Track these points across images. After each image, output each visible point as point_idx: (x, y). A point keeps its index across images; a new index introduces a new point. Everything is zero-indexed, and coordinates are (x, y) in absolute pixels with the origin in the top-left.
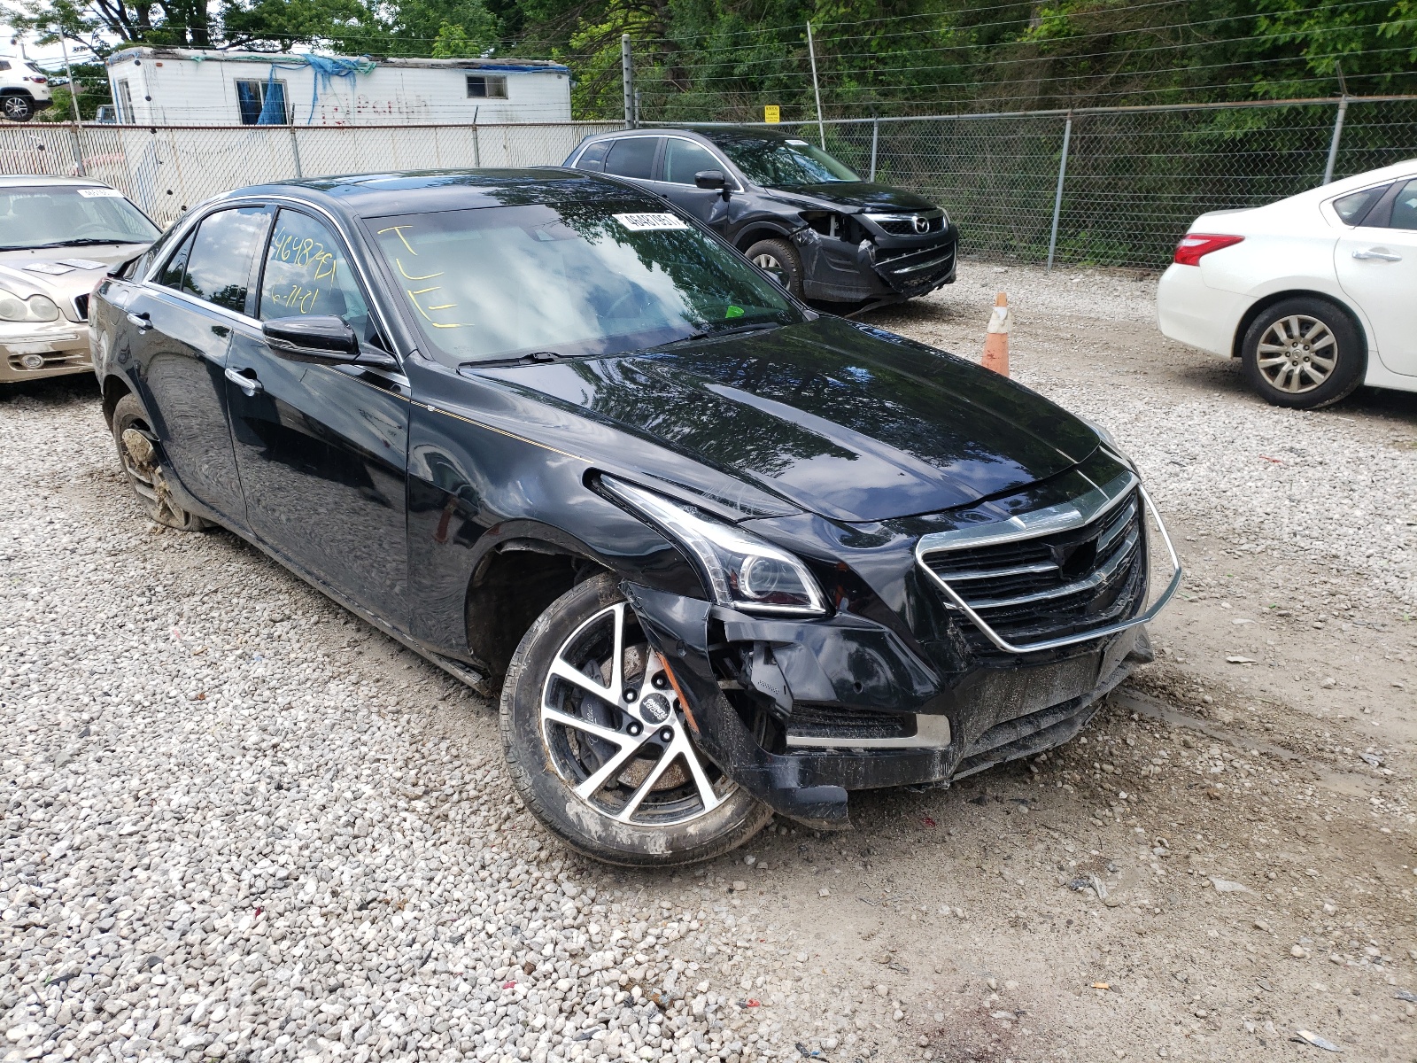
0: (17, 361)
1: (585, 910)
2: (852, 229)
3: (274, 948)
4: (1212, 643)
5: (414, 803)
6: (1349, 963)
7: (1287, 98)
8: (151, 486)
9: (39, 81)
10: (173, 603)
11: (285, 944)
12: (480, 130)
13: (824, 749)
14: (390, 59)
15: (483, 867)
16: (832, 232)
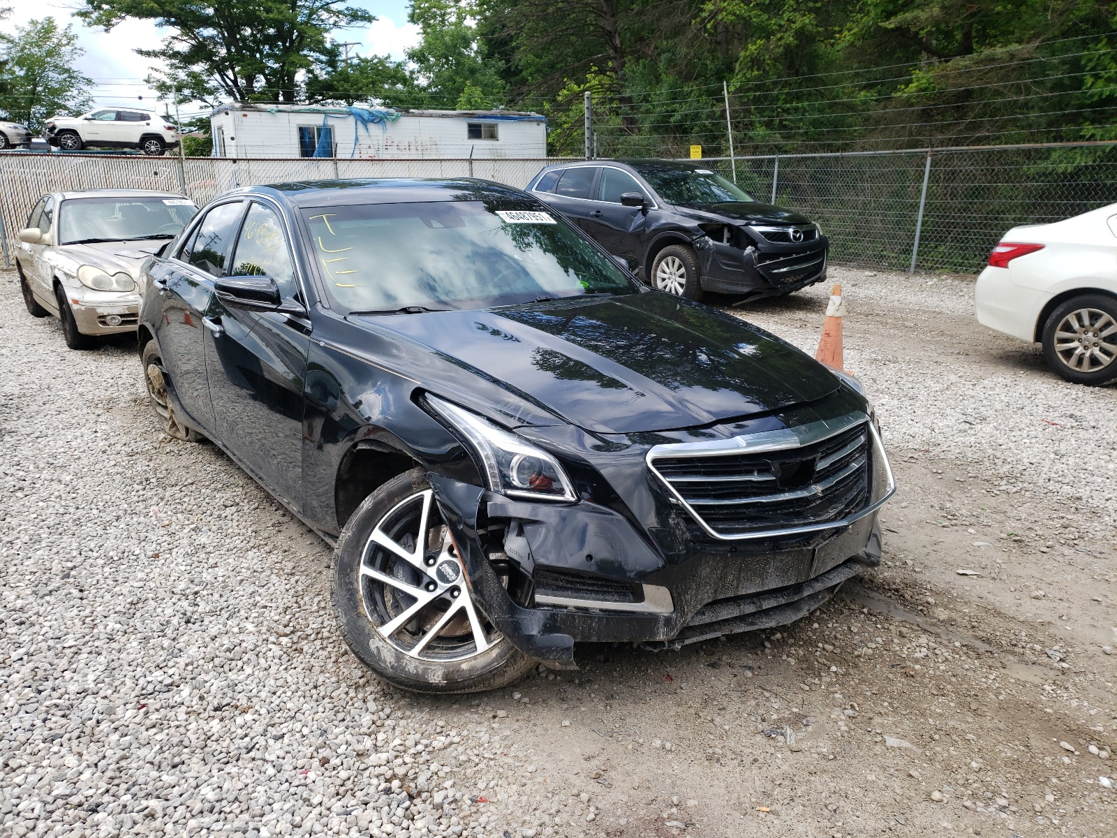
0: (103, 319)
1: (379, 723)
2: (740, 238)
3: (145, 734)
4: (950, 559)
5: (281, 639)
6: (979, 809)
7: (1111, 139)
8: (165, 407)
9: (169, 128)
10: (160, 490)
11: (154, 730)
12: (475, 163)
13: (566, 607)
14: (411, 110)
15: (316, 687)
16: (725, 240)
